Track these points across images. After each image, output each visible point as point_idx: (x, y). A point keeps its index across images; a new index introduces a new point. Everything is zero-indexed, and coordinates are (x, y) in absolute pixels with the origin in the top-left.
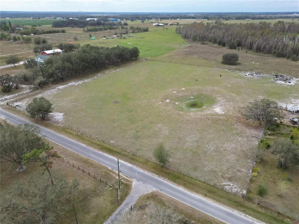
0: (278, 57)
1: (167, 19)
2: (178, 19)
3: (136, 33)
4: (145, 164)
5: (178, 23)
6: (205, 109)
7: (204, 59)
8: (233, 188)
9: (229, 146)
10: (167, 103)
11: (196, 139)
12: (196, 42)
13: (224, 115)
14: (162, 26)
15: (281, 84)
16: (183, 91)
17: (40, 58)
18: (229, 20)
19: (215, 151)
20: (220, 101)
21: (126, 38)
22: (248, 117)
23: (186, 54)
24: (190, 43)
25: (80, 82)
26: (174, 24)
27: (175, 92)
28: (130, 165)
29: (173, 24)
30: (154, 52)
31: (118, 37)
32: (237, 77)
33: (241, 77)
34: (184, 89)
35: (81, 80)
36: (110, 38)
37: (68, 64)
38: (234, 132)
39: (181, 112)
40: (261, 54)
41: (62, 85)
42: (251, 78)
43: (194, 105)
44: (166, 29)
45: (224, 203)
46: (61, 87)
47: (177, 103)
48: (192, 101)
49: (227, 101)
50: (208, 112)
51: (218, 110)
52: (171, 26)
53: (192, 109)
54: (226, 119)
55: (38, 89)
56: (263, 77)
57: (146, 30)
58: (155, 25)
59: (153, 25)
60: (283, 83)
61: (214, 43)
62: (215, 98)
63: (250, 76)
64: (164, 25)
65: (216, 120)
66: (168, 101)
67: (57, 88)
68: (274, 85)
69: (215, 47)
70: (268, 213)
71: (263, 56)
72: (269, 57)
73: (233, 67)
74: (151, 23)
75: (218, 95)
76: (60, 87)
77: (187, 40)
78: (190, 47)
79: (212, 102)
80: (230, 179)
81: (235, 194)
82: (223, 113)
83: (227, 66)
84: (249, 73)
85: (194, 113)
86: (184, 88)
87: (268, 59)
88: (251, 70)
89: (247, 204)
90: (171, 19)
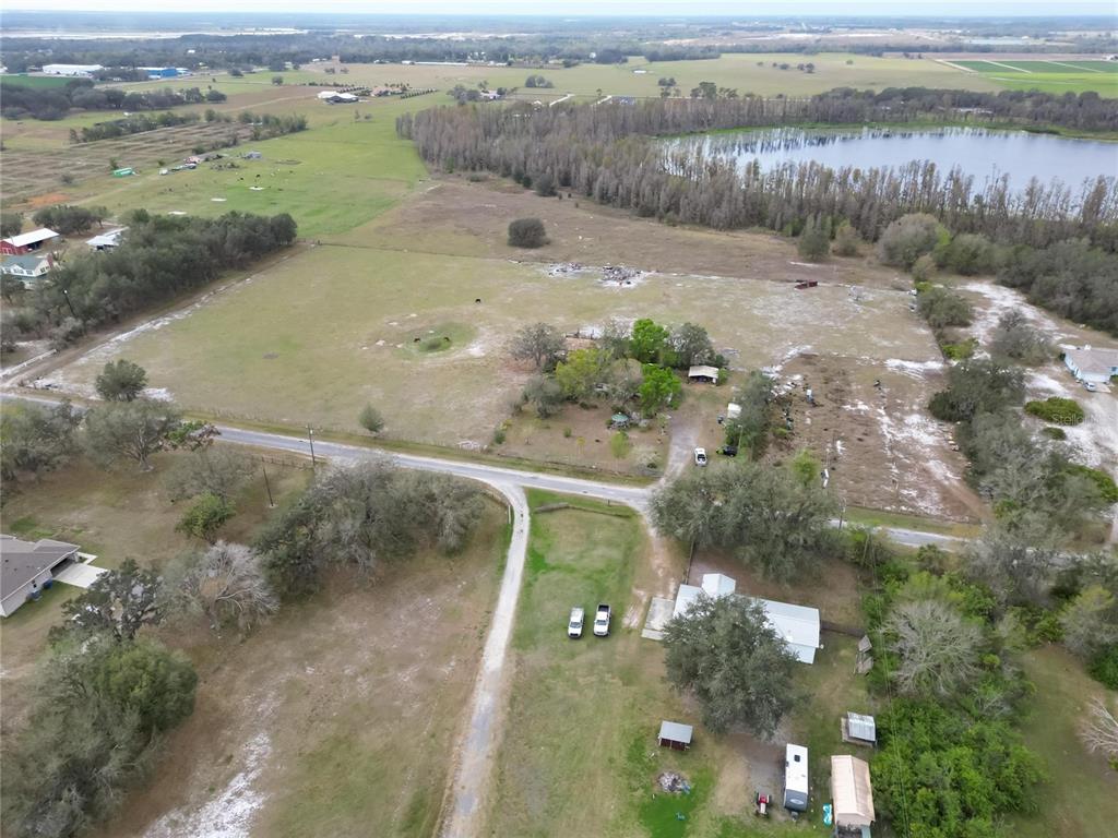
0: (644, 216)
1: (365, 62)
2: (408, 62)
3: (265, 138)
4: (349, 438)
5: (404, 89)
6: (454, 351)
7: (470, 231)
8: (474, 445)
9: (480, 401)
10: (380, 349)
11: (429, 399)
12: (456, 172)
13: (484, 357)
14: (350, 101)
15: (611, 288)
16: (412, 320)
17: (17, 267)
18: (575, 65)
19: (456, 410)
20: (483, 334)
21: (238, 167)
22: (516, 356)
23: (424, 221)
24: (439, 179)
25: (165, 321)
26: (393, 93)
27: (395, 324)
28: (324, 443)
29: (387, 92)
30: (337, 216)
31: (207, 160)
32: (530, 280)
33: (539, 278)
34: (414, 315)
35: (163, 316)
36: (184, 169)
37: (123, 281)
38: (495, 381)
39: (407, 362)
40: (608, 208)
41: (124, 332)
42: (559, 278)
43: (434, 347)
44: (366, 118)
45: (456, 460)
46: (123, 337)
47: (399, 346)
48: (430, 338)
49: (497, 333)
50: (458, 356)
51: (476, 350)
52: (383, 98)
53: (430, 355)
54: (485, 364)
55: (66, 347)
56: (583, 275)
57: (299, 127)
58: (327, 100)
59: (320, 95)
60: (616, 284)
61: (504, 176)
62: (476, 328)
63: (560, 274)
64: (357, 100)
65: (469, 368)
66: (380, 343)
67: (113, 340)
68: (597, 291)
69: (504, 191)
70: (507, 460)
71: (610, 215)
72: (621, 217)
73: (533, 252)
74: (310, 84)
75: (482, 323)
76: (119, 338)
77: (430, 166)
78: (439, 191)
79: (469, 335)
80: (470, 438)
81: (474, 450)
82: (483, 354)
83: (519, 251)
84: (559, 267)
85: (433, 360)
86: (413, 312)
87: (616, 225)
88: (566, 259)
89: (490, 456)
90: (381, 63)
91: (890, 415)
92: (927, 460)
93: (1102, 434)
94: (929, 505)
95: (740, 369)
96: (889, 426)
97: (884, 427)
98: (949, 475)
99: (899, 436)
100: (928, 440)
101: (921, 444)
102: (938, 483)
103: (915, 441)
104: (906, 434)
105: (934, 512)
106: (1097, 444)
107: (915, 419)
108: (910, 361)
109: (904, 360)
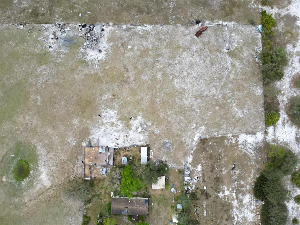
6: (33, 179)
13: (51, 187)
15: (92, 63)
20: (41, 154)
32: (41, 59)
42: (57, 53)
48: (15, 162)
50: (38, 186)
51: (44, 177)
53: (23, 183)
56: (70, 42)
62: (34, 146)
63: (55, 45)
68: (85, 71)
75: (35, 139)
85: (27, 194)
96: (237, 208)
97: (235, 210)
100: (250, 217)
101: (248, 222)
103: (246, 220)
104: (242, 215)
108: (250, 134)
109: (247, 134)
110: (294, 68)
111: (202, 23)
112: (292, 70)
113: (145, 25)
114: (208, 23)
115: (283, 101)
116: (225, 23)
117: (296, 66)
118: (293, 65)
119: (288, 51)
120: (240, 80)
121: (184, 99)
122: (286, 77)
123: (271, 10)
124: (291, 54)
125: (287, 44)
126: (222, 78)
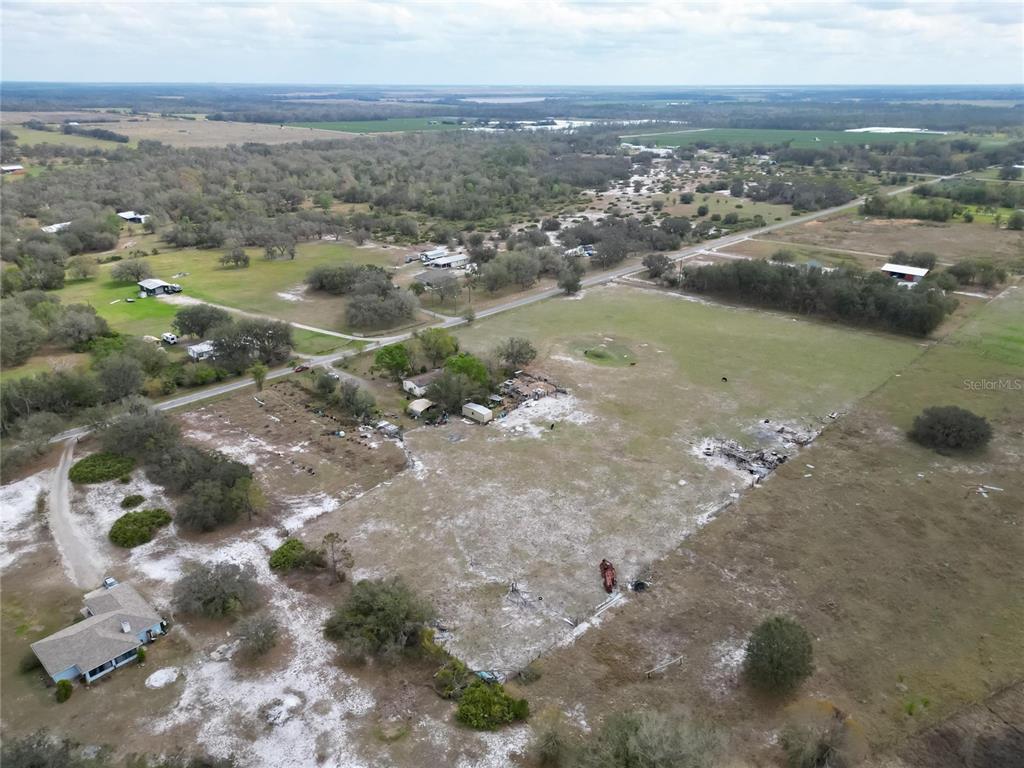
91: (269, 452)
92: (213, 437)
93: (89, 526)
94: (191, 417)
95: (419, 429)
96: (261, 446)
97: (264, 443)
98: (192, 436)
99: (246, 443)
100: (226, 450)
101: (227, 445)
102: (196, 428)
103: (233, 444)
104: (244, 445)
105: (185, 414)
106: (92, 514)
107: (250, 460)
108: (318, 516)
109: (327, 513)
110: (306, 671)
111: (630, 591)
112: (308, 663)
113: (714, 518)
114: (617, 599)
115: (284, 596)
116: (583, 627)
117: (304, 677)
118: (313, 676)
119: (359, 691)
120: (426, 567)
121: (500, 485)
122: (313, 640)
123: (511, 746)
124: (341, 692)
125: (378, 704)
126: (467, 546)
